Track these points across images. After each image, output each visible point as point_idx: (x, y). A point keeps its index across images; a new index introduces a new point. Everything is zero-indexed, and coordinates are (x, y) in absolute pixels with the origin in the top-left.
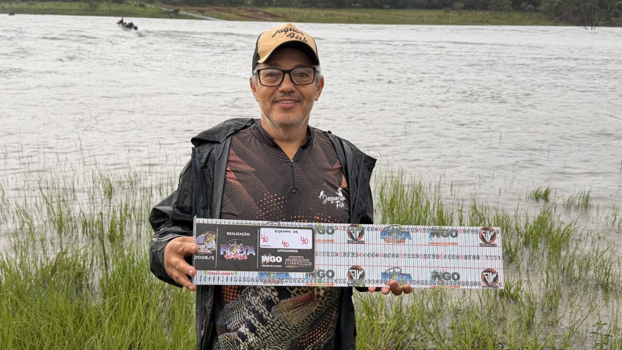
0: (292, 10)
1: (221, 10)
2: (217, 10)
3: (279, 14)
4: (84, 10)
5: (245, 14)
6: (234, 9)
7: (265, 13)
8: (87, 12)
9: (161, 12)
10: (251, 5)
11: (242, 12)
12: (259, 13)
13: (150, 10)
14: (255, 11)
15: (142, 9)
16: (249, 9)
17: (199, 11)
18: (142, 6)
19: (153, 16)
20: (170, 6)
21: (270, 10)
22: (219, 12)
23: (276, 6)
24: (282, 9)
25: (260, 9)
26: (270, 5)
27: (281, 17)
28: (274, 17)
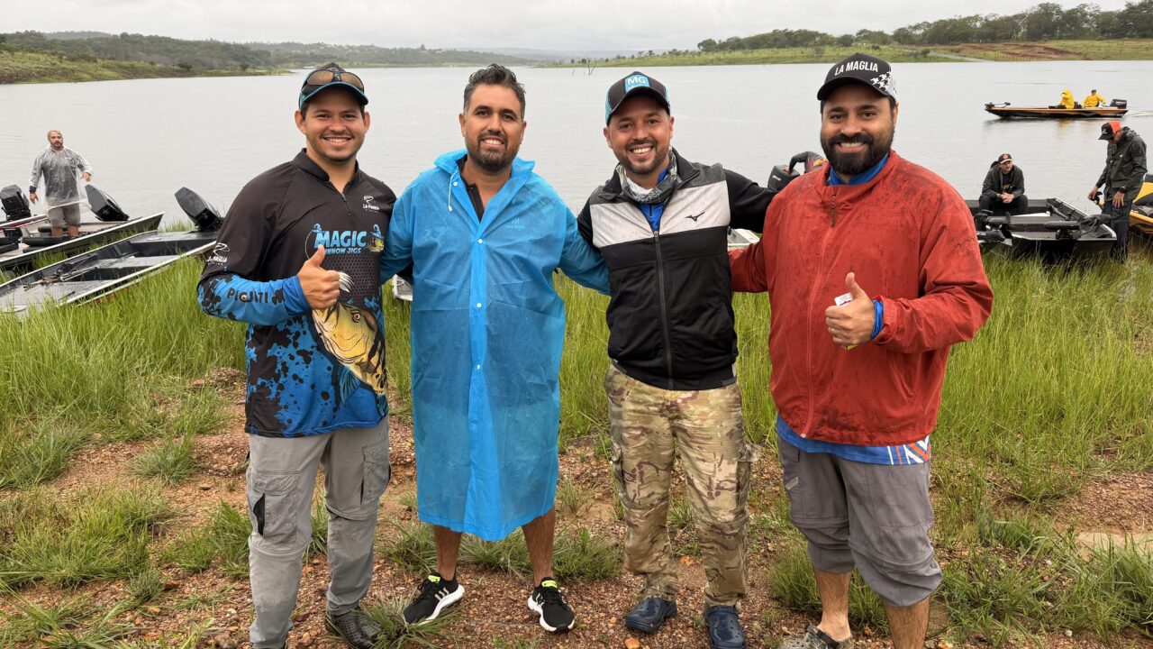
0: (1086, 42)
1: (981, 48)
2: (975, 48)
3: (1070, 50)
4: (808, 57)
5: (1018, 51)
6: (999, 45)
7: (1046, 48)
9: (903, 55)
10: (1022, 39)
11: (1010, 49)
12: (1038, 50)
13: (887, 53)
14: (1030, 47)
16: (1022, 44)
17: (952, 51)
18: (877, 48)
20: (913, 47)
21: (1052, 44)
22: (981, 51)
23: (1060, 38)
24: (1071, 43)
25: (1037, 44)
26: (1052, 37)
27: (1074, 53)
28: (1062, 54)
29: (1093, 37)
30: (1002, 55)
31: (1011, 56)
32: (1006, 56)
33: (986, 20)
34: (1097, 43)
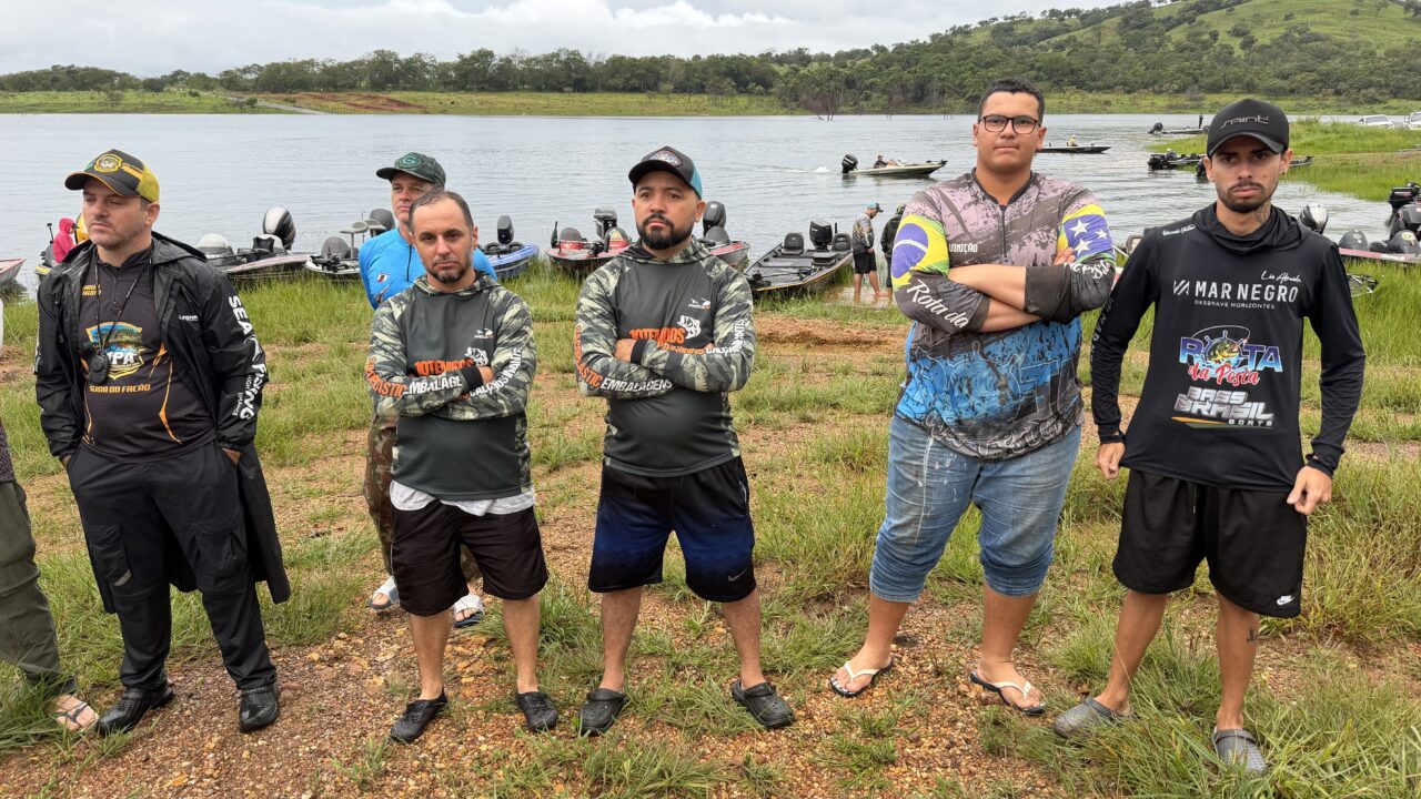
0: (430, 95)
1: (321, 98)
2: (315, 97)
3: (411, 102)
5: (360, 103)
6: (342, 96)
7: (389, 100)
8: (105, 108)
9: (227, 104)
10: (366, 89)
11: (353, 99)
12: (381, 101)
13: (209, 101)
14: (374, 97)
15: (194, 100)
16: (364, 94)
17: (286, 100)
18: (196, 95)
19: (215, 110)
20: (240, 94)
21: (396, 95)
22: (318, 102)
23: (405, 89)
24: (414, 94)
25: (381, 95)
26: (397, 88)
27: (415, 106)
28: (404, 107)
29: (435, 89)
30: (343, 106)
31: (353, 108)
32: (347, 107)
33: (324, 65)
34: (438, 95)
